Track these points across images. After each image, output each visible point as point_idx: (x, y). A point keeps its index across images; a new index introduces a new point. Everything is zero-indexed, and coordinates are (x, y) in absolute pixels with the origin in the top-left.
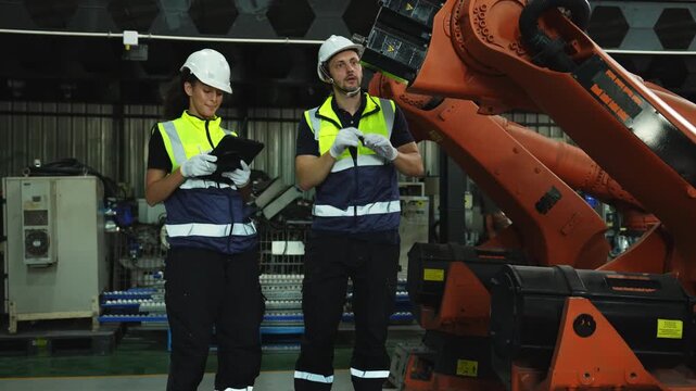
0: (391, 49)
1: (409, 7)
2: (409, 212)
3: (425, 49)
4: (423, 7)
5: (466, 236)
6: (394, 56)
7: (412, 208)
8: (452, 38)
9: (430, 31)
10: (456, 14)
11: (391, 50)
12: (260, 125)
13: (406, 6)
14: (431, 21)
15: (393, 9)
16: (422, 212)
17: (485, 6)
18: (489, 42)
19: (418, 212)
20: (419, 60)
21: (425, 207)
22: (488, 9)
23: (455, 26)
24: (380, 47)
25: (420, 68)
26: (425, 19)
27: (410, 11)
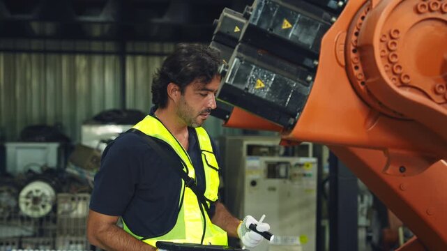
0: (260, 84)
1: (286, 24)
2: (295, 175)
3: (308, 84)
4: (305, 24)
5: (359, 199)
6: (264, 95)
7: (298, 171)
8: (347, 68)
9: (317, 57)
10: (354, 38)
11: (260, 86)
12: (139, 59)
13: (281, 22)
14: (317, 43)
15: (264, 26)
16: (310, 175)
17: (397, 31)
18: (403, 85)
19: (305, 175)
20: (300, 100)
21: (313, 170)
22: (401, 35)
23: (353, 55)
24: (245, 81)
25: (301, 111)
26: (308, 41)
27: (288, 30)
